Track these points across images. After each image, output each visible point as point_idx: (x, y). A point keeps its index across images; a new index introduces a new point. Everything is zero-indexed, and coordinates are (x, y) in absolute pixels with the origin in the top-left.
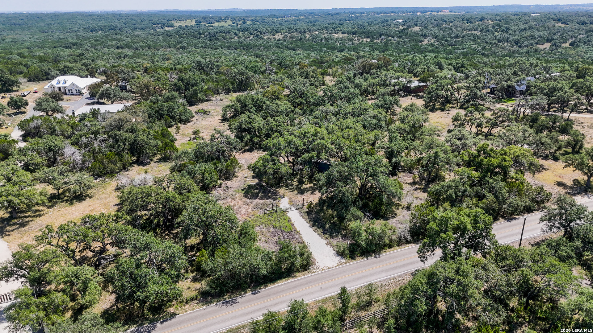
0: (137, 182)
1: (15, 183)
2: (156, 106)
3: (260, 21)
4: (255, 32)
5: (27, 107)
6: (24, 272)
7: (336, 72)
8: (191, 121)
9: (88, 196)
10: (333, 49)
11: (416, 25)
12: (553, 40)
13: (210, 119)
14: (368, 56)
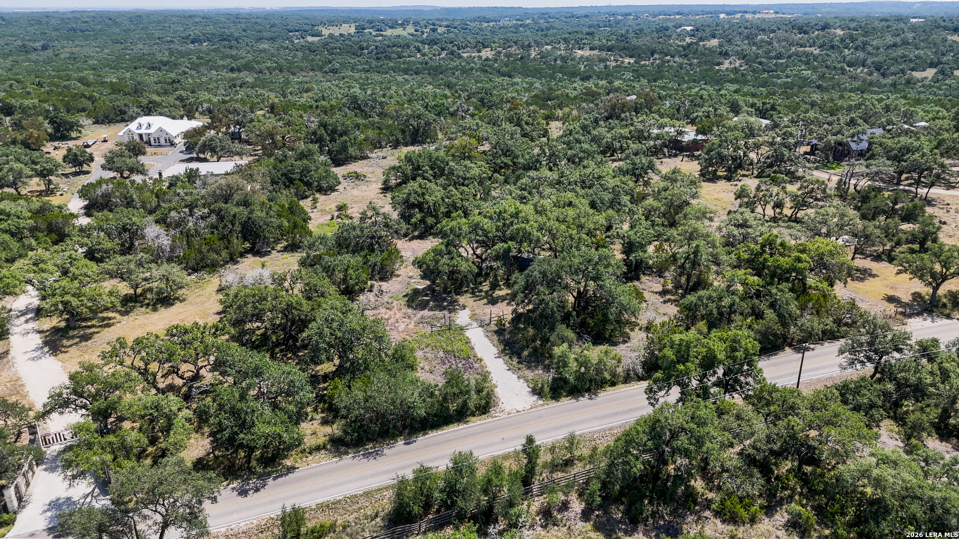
0: (249, 279)
1: (74, 278)
2: (282, 166)
3: (459, 27)
4: (450, 46)
5: (92, 164)
6: (84, 401)
7: (569, 114)
8: (336, 190)
9: (178, 299)
10: (573, 74)
11: (714, 37)
12: (941, 63)
13: (365, 188)
14: (626, 88)
